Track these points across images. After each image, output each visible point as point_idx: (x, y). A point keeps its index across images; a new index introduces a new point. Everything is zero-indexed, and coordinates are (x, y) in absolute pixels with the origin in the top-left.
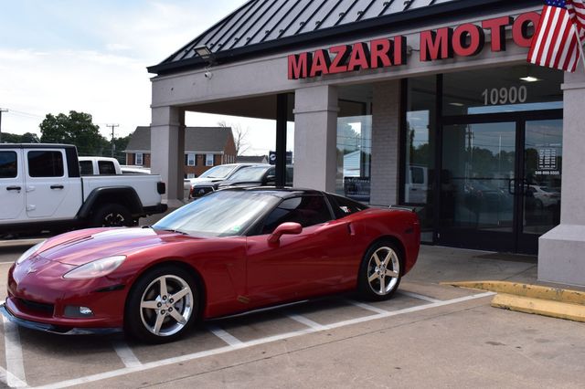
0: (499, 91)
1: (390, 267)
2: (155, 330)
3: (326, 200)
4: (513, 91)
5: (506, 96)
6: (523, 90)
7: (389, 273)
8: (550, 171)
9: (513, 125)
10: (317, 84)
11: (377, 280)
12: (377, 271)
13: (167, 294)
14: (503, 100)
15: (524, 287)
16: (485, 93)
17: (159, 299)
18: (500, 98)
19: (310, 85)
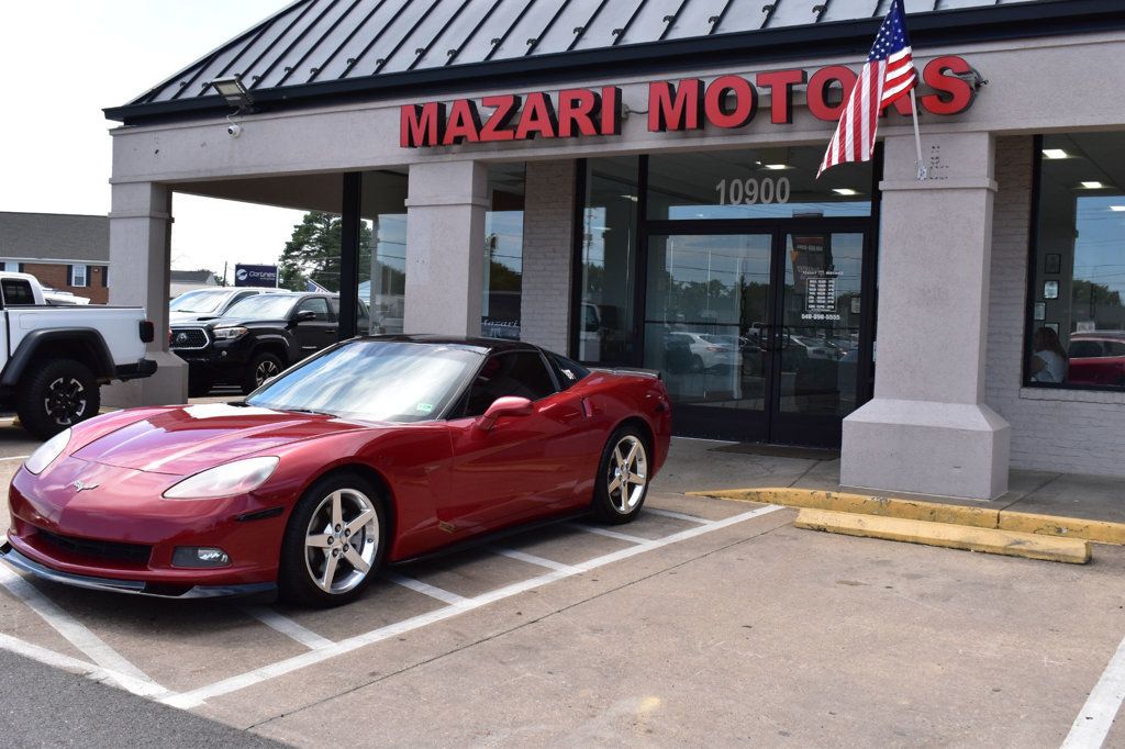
0: (744, 184)
1: (634, 469)
2: (324, 584)
3: (543, 357)
4: (767, 186)
5: (755, 192)
6: (783, 184)
7: (633, 478)
8: (825, 314)
9: (767, 239)
10: (450, 157)
11: (617, 489)
12: (617, 475)
13: (341, 522)
14: (751, 198)
15: (828, 496)
16: (721, 186)
17: (329, 530)
18: (745, 195)
19: (436, 158)
